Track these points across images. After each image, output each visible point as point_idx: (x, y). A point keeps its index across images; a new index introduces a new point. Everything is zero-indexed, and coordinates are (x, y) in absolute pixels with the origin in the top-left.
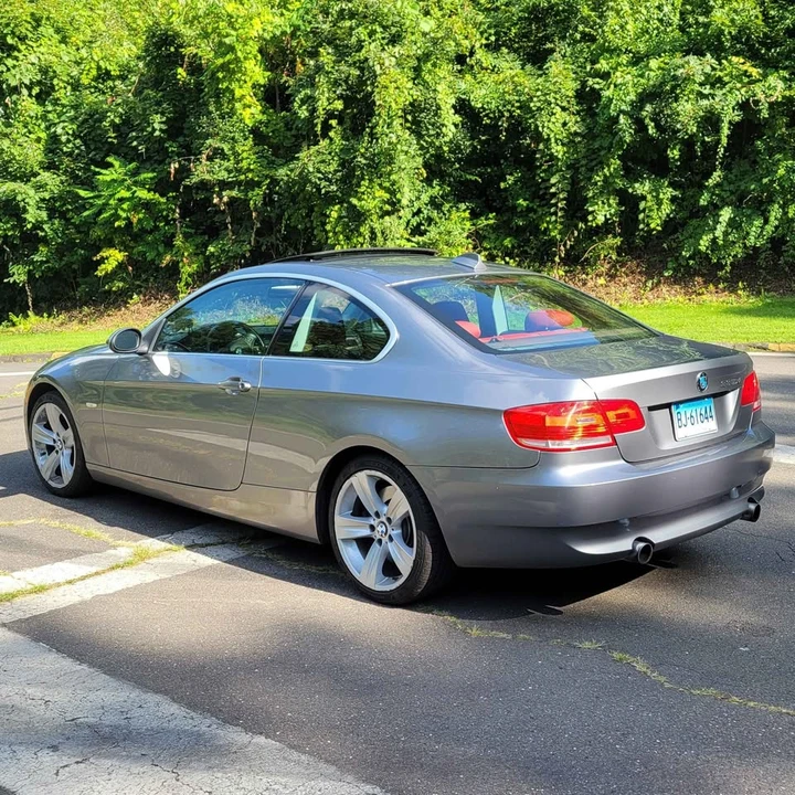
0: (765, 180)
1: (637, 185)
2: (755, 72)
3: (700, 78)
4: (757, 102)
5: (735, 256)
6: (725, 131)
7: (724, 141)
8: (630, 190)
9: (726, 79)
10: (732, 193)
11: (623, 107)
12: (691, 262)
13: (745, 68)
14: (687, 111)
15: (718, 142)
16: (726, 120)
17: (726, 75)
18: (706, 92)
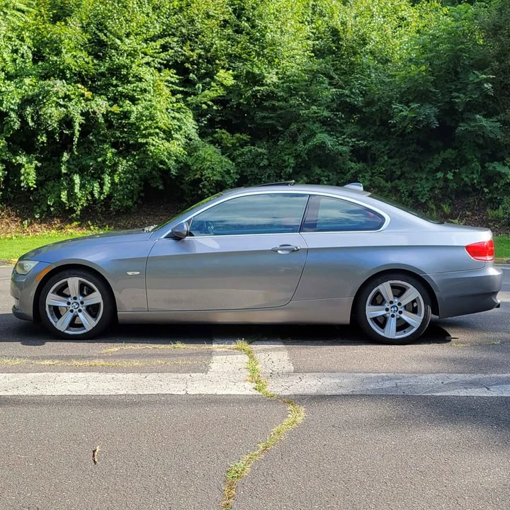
0: (100, 160)
1: (18, 158)
2: (88, 94)
3: (61, 94)
4: (94, 113)
5: (82, 205)
6: (77, 128)
7: (77, 134)
8: (14, 161)
9: (72, 96)
10: (76, 167)
11: (12, 107)
12: (52, 209)
13: (83, 91)
14: (53, 113)
15: (73, 134)
16: (77, 121)
17: (72, 94)
18: (62, 103)
